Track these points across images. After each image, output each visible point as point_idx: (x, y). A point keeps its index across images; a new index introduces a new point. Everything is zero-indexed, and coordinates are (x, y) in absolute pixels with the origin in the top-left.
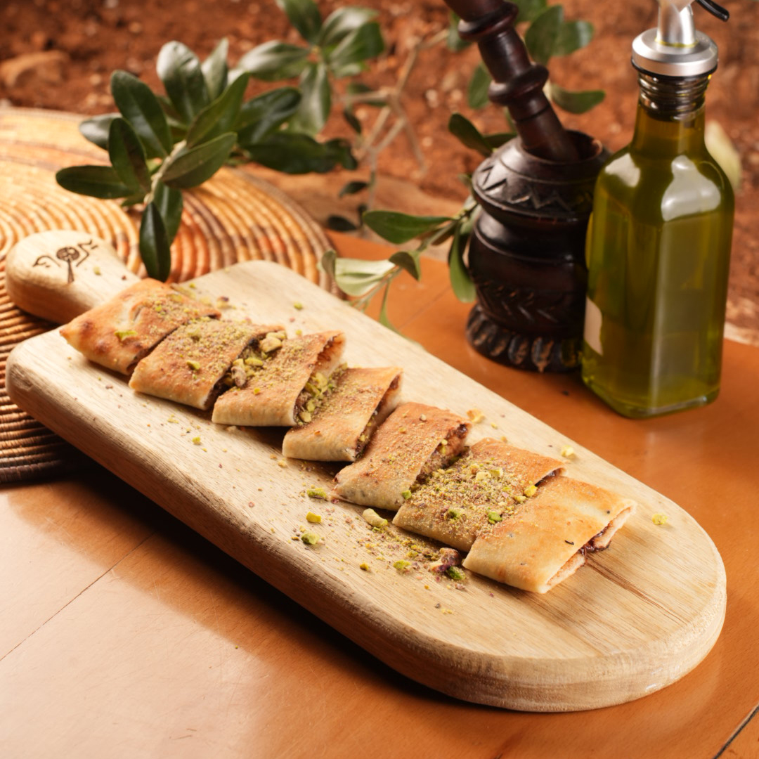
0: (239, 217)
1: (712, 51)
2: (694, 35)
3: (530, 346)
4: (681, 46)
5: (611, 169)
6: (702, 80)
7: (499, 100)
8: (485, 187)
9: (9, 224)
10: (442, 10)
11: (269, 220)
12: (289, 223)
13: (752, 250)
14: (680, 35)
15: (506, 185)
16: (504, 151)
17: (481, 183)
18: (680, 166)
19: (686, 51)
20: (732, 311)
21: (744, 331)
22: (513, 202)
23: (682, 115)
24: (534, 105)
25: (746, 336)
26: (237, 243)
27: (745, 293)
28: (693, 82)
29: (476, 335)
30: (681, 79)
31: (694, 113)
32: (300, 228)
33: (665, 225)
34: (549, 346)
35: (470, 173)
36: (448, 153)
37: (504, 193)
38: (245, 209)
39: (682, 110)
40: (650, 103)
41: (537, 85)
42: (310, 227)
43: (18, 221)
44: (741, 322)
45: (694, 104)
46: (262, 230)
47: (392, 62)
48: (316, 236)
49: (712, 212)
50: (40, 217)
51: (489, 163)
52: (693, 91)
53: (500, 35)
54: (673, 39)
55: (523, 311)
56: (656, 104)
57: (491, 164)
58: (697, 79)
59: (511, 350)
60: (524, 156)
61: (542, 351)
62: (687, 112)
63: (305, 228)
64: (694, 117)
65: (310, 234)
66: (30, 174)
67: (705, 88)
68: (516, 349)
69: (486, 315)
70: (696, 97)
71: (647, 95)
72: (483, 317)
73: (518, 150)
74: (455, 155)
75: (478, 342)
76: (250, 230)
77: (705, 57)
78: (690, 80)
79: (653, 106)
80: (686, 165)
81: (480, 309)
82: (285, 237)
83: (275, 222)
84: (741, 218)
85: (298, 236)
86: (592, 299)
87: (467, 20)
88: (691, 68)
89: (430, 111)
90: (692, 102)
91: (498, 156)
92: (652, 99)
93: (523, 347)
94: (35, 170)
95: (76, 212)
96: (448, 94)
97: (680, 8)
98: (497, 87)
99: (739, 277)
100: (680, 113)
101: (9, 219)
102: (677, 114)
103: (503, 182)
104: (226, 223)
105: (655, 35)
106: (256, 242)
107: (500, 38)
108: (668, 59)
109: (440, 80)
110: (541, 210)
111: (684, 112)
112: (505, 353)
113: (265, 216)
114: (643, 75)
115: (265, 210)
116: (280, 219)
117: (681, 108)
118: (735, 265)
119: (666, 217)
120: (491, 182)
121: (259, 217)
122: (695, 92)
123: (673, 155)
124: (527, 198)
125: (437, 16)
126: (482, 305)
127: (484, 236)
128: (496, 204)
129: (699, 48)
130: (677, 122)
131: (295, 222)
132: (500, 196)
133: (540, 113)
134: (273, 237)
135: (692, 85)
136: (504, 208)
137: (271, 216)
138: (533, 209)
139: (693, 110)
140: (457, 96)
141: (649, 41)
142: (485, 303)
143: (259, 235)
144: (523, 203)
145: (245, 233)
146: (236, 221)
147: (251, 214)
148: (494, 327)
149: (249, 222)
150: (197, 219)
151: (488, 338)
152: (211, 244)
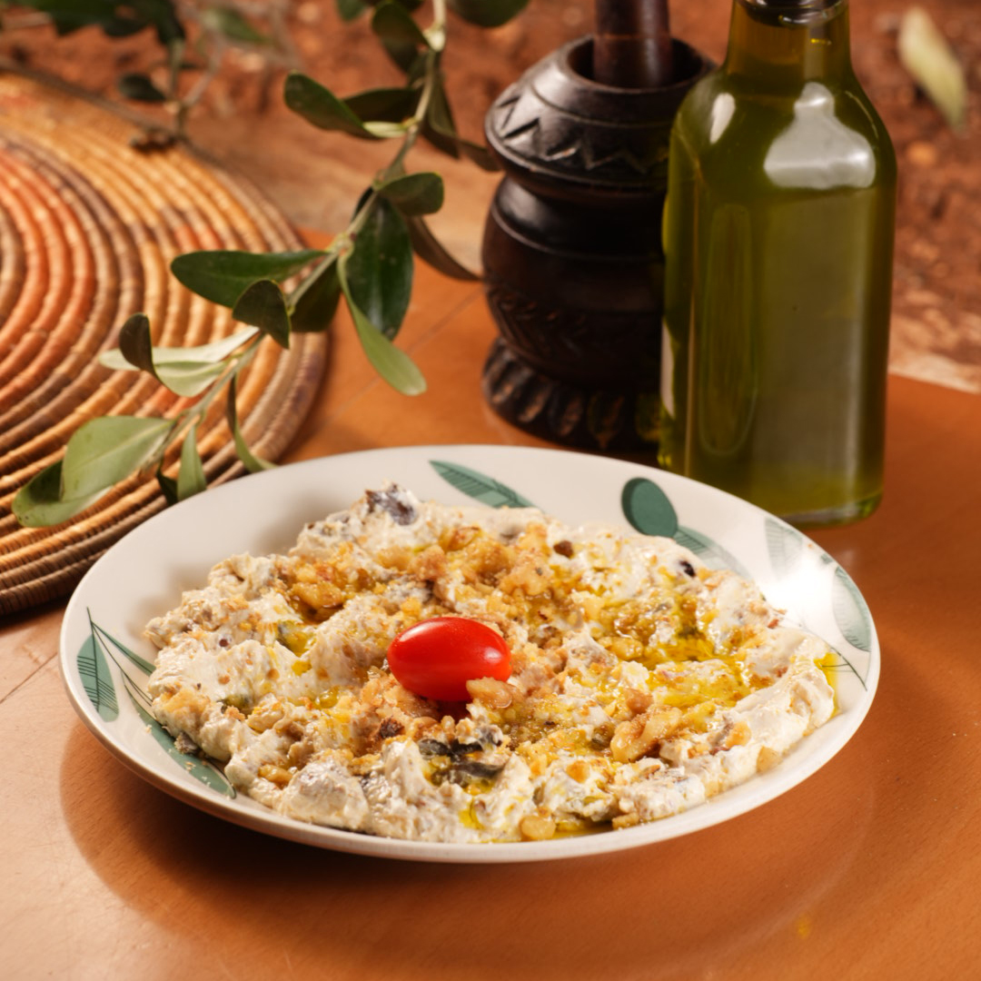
8: (503, 133)
12: (225, 203)
15: (538, 129)
16: (539, 71)
17: (497, 127)
22: (548, 159)
23: (809, 14)
29: (496, 386)
31: (830, 9)
32: (245, 212)
34: (618, 405)
37: (534, 142)
39: (809, 7)
42: (263, 212)
48: (273, 225)
57: (518, 94)
59: (552, 413)
60: (571, 80)
61: (604, 413)
63: (253, 211)
65: (262, 223)
68: (562, 410)
69: (514, 353)
72: (508, 356)
73: (563, 70)
75: (499, 399)
76: (160, 214)
81: (503, 342)
82: (220, 225)
83: (202, 201)
85: (242, 225)
91: (531, 83)
102: (802, 13)
103: (533, 123)
104: (117, 203)
106: (171, 234)
110: (596, 173)
111: (811, 10)
112: (541, 418)
115: (181, 181)
116: (209, 196)
120: (514, 125)
126: (505, 335)
132: (527, 148)
134: (200, 227)
136: (536, 169)
137: (193, 190)
138: (582, 171)
143: (176, 223)
144: (565, 159)
145: (152, 220)
146: (136, 200)
147: (159, 188)
148: (526, 373)
149: (158, 202)
150: (68, 196)
151: (514, 393)
152: (96, 239)
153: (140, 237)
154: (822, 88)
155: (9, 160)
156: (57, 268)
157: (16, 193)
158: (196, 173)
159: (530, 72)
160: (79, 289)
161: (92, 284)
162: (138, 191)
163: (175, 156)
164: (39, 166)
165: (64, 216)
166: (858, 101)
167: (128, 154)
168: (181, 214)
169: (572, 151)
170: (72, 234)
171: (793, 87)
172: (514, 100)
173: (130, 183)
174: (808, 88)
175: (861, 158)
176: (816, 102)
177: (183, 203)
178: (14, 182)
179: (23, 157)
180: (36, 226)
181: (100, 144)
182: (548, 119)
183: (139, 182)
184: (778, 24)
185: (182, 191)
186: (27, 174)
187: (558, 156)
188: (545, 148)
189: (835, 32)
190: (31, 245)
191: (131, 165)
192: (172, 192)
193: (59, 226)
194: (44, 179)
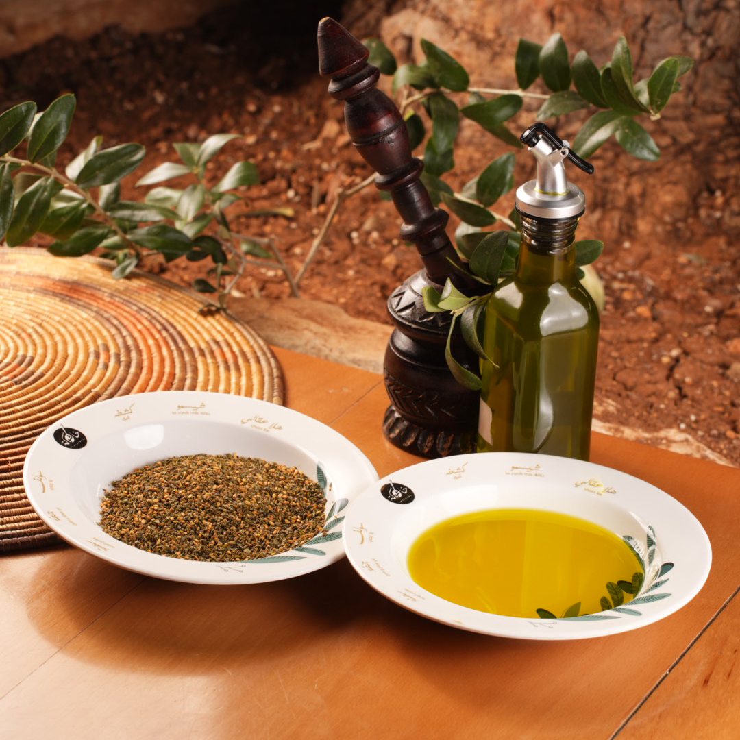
0: (198, 332)
1: (580, 198)
2: (566, 185)
3: (435, 438)
4: (555, 194)
5: (499, 294)
6: (572, 222)
7: (408, 238)
8: (397, 310)
9: (11, 338)
10: (363, 167)
11: (223, 336)
12: (239, 338)
13: (615, 359)
14: (554, 185)
15: (415, 307)
16: (413, 280)
17: (394, 307)
18: (555, 291)
19: (559, 198)
20: (598, 409)
21: (608, 425)
22: (420, 321)
23: (556, 251)
24: (437, 242)
25: (610, 429)
26: (197, 354)
27: (609, 394)
28: (565, 223)
29: (391, 430)
30: (556, 220)
32: (248, 342)
33: (543, 339)
34: (450, 439)
35: (385, 297)
36: (368, 282)
37: (413, 314)
38: (203, 326)
40: (530, 241)
41: (439, 226)
42: (256, 341)
43: (19, 336)
44: (605, 417)
45: (566, 241)
46: (217, 343)
47: (322, 208)
48: (261, 349)
49: (580, 329)
50: (37, 332)
51: (401, 289)
52: (565, 230)
53: (409, 186)
54: (548, 188)
55: (429, 410)
56: (535, 241)
57: (403, 291)
58: (568, 221)
59: (419, 442)
60: (429, 283)
61: (445, 442)
62: (561, 247)
63: (252, 342)
64: (566, 252)
66: (28, 299)
67: (575, 228)
68: (424, 441)
69: (400, 413)
70: (568, 235)
71: (528, 234)
72: (396, 415)
73: (424, 279)
74: (373, 284)
75: (392, 435)
76: (207, 343)
77: (575, 204)
78: (562, 222)
79: (533, 242)
80: (560, 290)
81: (393, 408)
82: (235, 349)
83: (227, 336)
84: (605, 333)
85: (246, 349)
86: (485, 401)
87: (381, 173)
88: (564, 212)
89: (353, 247)
90: (565, 239)
91: (408, 284)
92: (532, 237)
93: (429, 439)
94: (32, 296)
95: (65, 327)
96: (368, 233)
97: (554, 163)
98: (408, 228)
99: (604, 381)
100: (554, 248)
101: (11, 334)
102: (553, 249)
103: (413, 304)
104: (187, 337)
105: (534, 186)
106: (212, 352)
107: (409, 188)
108: (545, 205)
109: (361, 224)
110: (443, 328)
111: (558, 248)
112: (414, 444)
113: (219, 332)
114: (525, 218)
115: (219, 328)
116: (232, 335)
117: (556, 245)
118: (599, 372)
119: (544, 333)
120: (402, 305)
121: (214, 332)
122: (567, 231)
123: (550, 283)
124: (432, 318)
125: (358, 171)
126: (396, 406)
127: (397, 349)
128: (407, 323)
129: (570, 196)
130: (553, 255)
131: (244, 337)
132: (409, 317)
133: (441, 249)
134: (226, 349)
135: (564, 225)
136: (413, 326)
137: (224, 332)
138: (437, 327)
139: (565, 247)
140: (375, 235)
141: (529, 190)
142: (398, 404)
143: (215, 347)
145: (204, 346)
146: (196, 336)
147: (208, 331)
148: (406, 423)
149: (207, 337)
150: (164, 334)
151: (400, 432)
155: (138, 316)
158: (226, 324)
163: (217, 317)
164: (152, 320)
167: (194, 315)
170: (165, 352)
171: (547, 283)
173: (195, 328)
174: (553, 286)
178: (140, 327)
179: (146, 315)
181: (182, 310)
183: (199, 328)
186: (146, 323)
189: (569, 258)
191: (195, 319)
193: (159, 348)
194: (154, 326)
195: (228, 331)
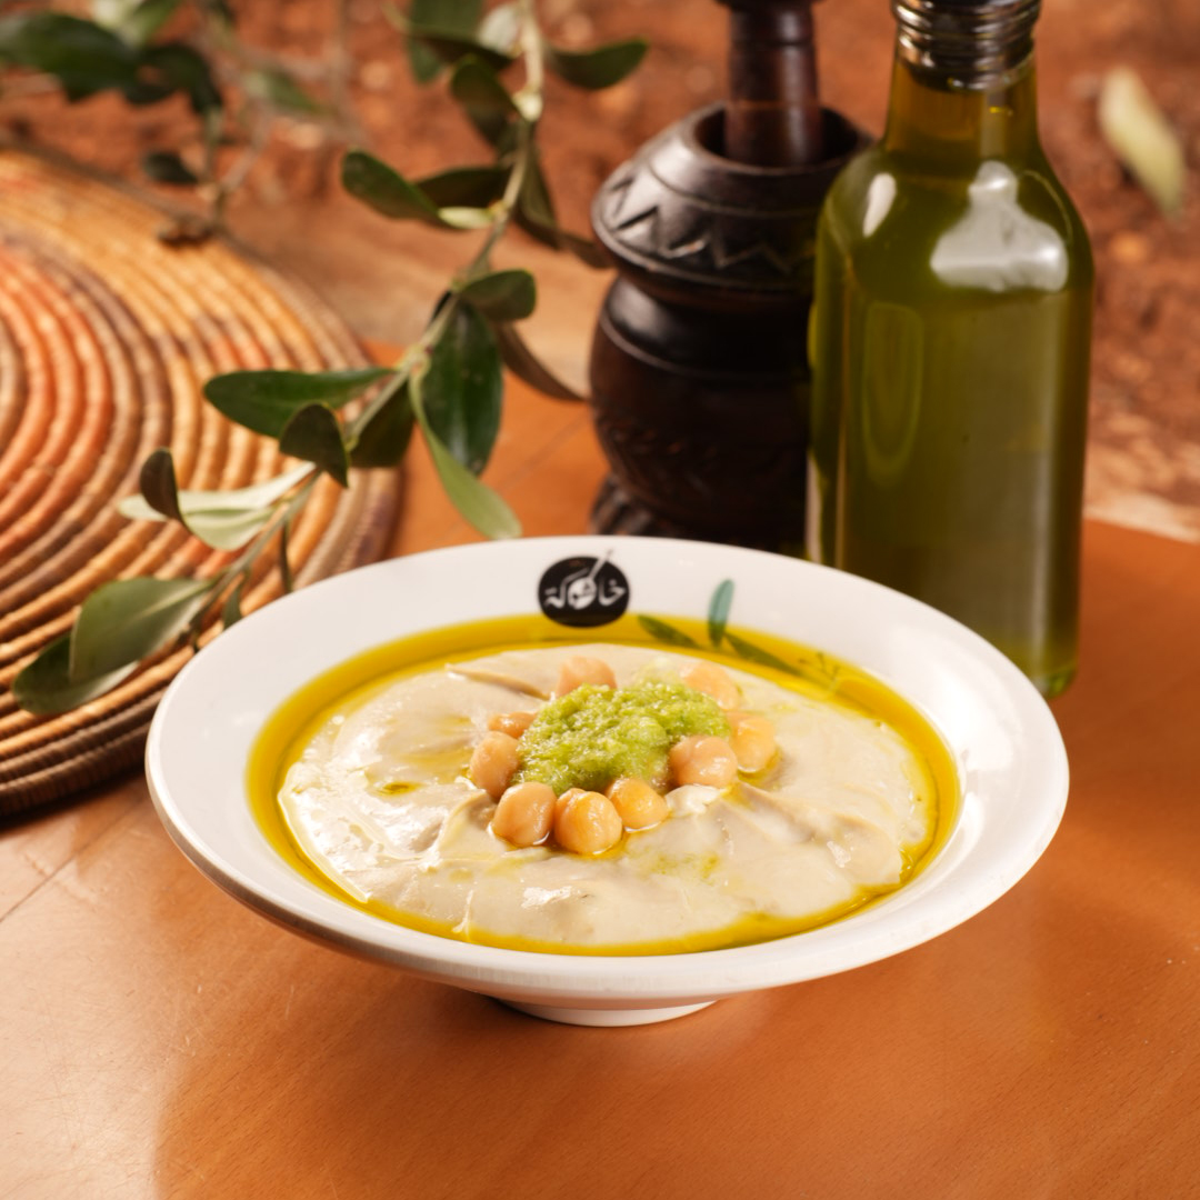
8: (615, 223)
12: (271, 307)
15: (658, 217)
16: (658, 147)
17: (608, 216)
22: (670, 254)
23: (988, 78)
28: (1007, 9)
31: (1013, 72)
32: (296, 320)
37: (653, 233)
39: (986, 68)
42: (320, 321)
45: (1012, 54)
48: (332, 337)
52: (1004, 27)
56: (933, 57)
57: (632, 176)
62: (996, 70)
63: (308, 318)
64: (1011, 81)
65: (320, 335)
70: (1014, 38)
71: (912, 40)
73: (688, 146)
76: (192, 323)
79: (928, 62)
82: (267, 337)
83: (244, 307)
90: (1007, 49)
100: (983, 73)
102: (978, 75)
104: (141, 309)
106: (207, 349)
110: (728, 272)
111: (989, 72)
115: (218, 282)
116: (253, 301)
117: (984, 63)
120: (628, 211)
130: (979, 93)
131: (284, 307)
132: (644, 241)
134: (241, 338)
135: (1006, 12)
137: (232, 292)
138: (713, 270)
139: (1007, 68)
143: (212, 334)
144: (691, 256)
145: (183, 331)
146: (163, 306)
147: (192, 292)
148: (643, 518)
149: (190, 307)
150: (81, 301)
152: (114, 354)
153: (169, 351)
154: (1001, 167)
155: (8, 257)
156: (66, 389)
157: (17, 298)
158: (238, 271)
159: (647, 148)
160: (93, 416)
161: (110, 410)
162: (167, 296)
163: (212, 251)
164: (44, 264)
165: (75, 325)
166: (1047, 184)
167: (152, 250)
168: (219, 323)
169: (698, 245)
170: (85, 348)
171: (966, 166)
172: (627, 183)
173: (156, 285)
174: (986, 169)
175: (1049, 255)
176: (995, 185)
177: (222, 310)
178: (14, 284)
179: (25, 253)
180: (41, 339)
181: (120, 237)
182: (670, 206)
183: (167, 282)
184: (947, 89)
185: (221, 295)
186: (30, 274)
187: (682, 251)
188: (665, 241)
189: (1018, 100)
190: (34, 360)
191: (158, 264)
192: (208, 296)
193: (69, 338)
194: (50, 281)
195: (241, 289)
